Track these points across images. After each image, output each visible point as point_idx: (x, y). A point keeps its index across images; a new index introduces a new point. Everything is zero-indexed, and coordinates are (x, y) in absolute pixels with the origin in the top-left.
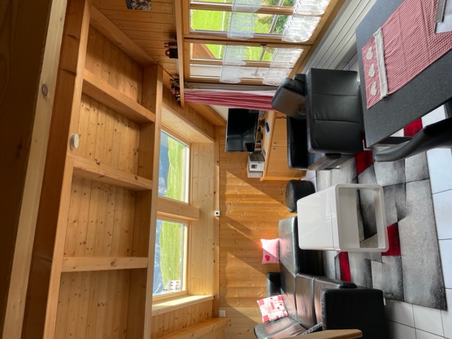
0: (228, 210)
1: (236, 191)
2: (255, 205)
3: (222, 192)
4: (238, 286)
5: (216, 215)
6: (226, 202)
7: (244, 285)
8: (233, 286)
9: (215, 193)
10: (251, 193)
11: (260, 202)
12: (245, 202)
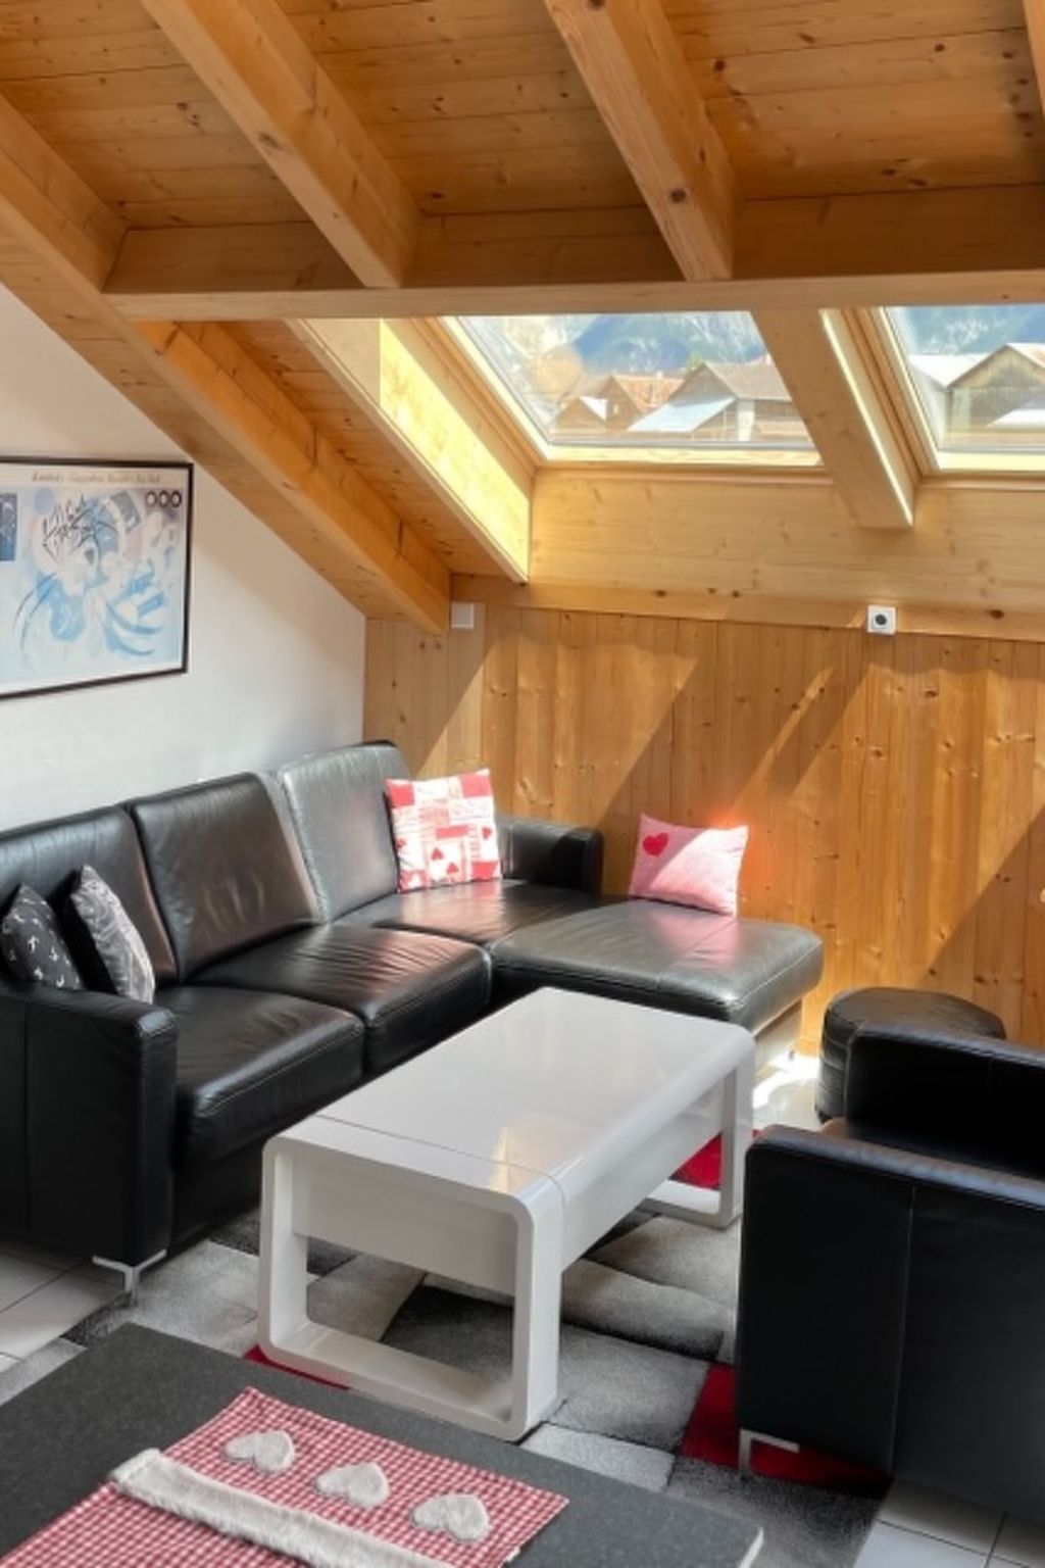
0: (901, 680)
1: (1002, 730)
2: (925, 824)
3: (1002, 652)
4: (562, 693)
5: (874, 611)
6: (941, 672)
7: (564, 724)
8: (562, 669)
9: (997, 614)
10: (988, 810)
11: (936, 855)
12: (941, 775)
